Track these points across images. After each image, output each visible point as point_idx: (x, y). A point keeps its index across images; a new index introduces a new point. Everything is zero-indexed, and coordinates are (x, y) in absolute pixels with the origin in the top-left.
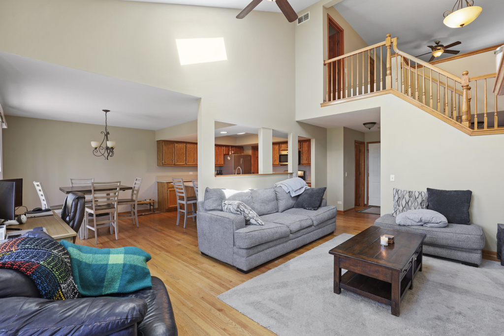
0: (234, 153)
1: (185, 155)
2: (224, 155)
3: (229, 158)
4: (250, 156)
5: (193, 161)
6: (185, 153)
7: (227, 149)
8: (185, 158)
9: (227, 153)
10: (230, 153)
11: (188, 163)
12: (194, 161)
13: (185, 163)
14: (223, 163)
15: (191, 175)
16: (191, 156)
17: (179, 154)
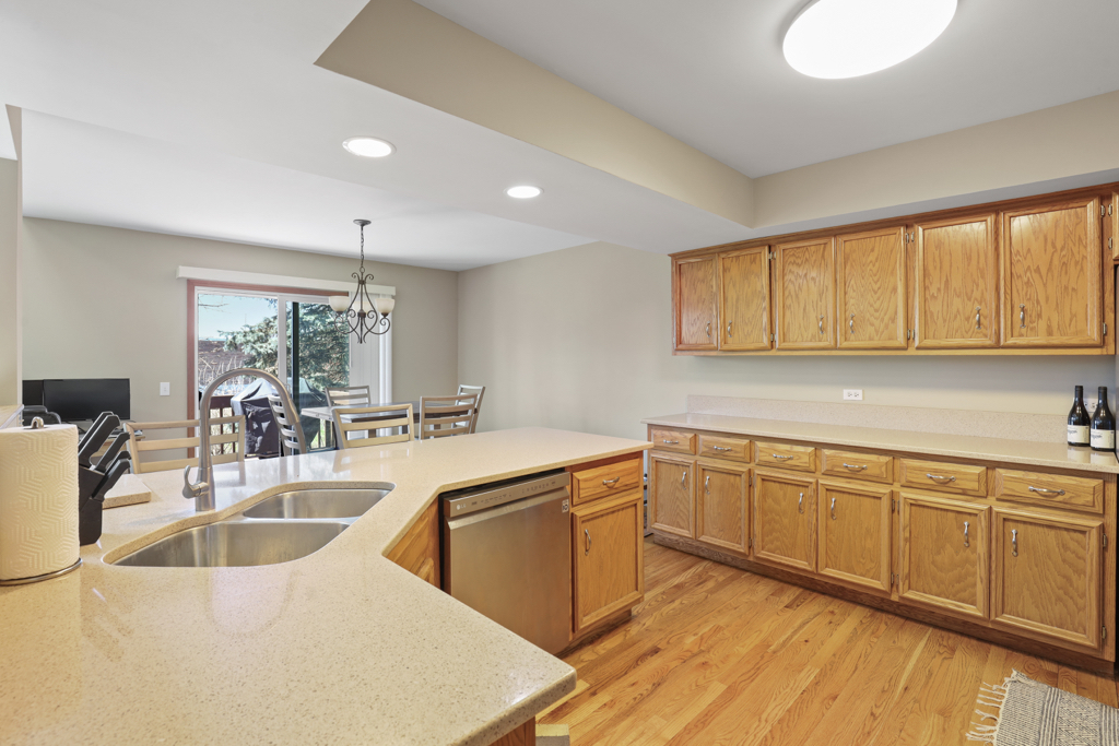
1: (765, 303)
5: (813, 329)
6: (765, 291)
8: (765, 320)
11: (786, 338)
12: (822, 330)
13: (765, 343)
15: (850, 404)
16: (802, 306)
17: (737, 301)
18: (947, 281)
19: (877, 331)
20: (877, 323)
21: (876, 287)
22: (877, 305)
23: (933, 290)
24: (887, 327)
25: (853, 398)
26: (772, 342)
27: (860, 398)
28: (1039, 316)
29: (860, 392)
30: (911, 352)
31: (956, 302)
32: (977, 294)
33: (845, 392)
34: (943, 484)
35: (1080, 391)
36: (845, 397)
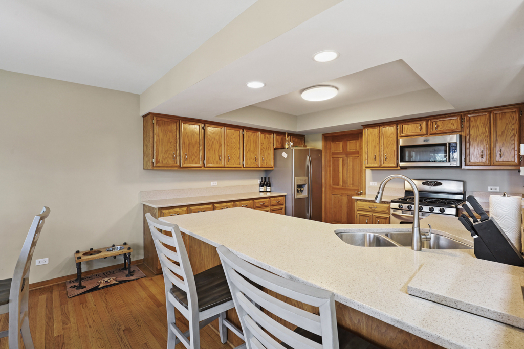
0: (293, 146)
1: (201, 147)
2: (275, 149)
3: (285, 155)
4: (320, 151)
5: (217, 159)
6: (201, 142)
7: (279, 138)
8: (201, 154)
9: (279, 146)
10: (287, 146)
11: (208, 163)
12: (220, 160)
13: (201, 164)
14: (272, 165)
15: (213, 187)
16: (214, 150)
17: (189, 145)
18: (250, 148)
20: (235, 159)
21: (235, 147)
22: (235, 153)
24: (237, 160)
26: (204, 164)
27: (216, 185)
28: (265, 160)
29: (216, 182)
30: (242, 168)
31: (252, 154)
32: (255, 153)
33: (212, 183)
34: (262, 205)
35: (262, 178)
36: (212, 185)
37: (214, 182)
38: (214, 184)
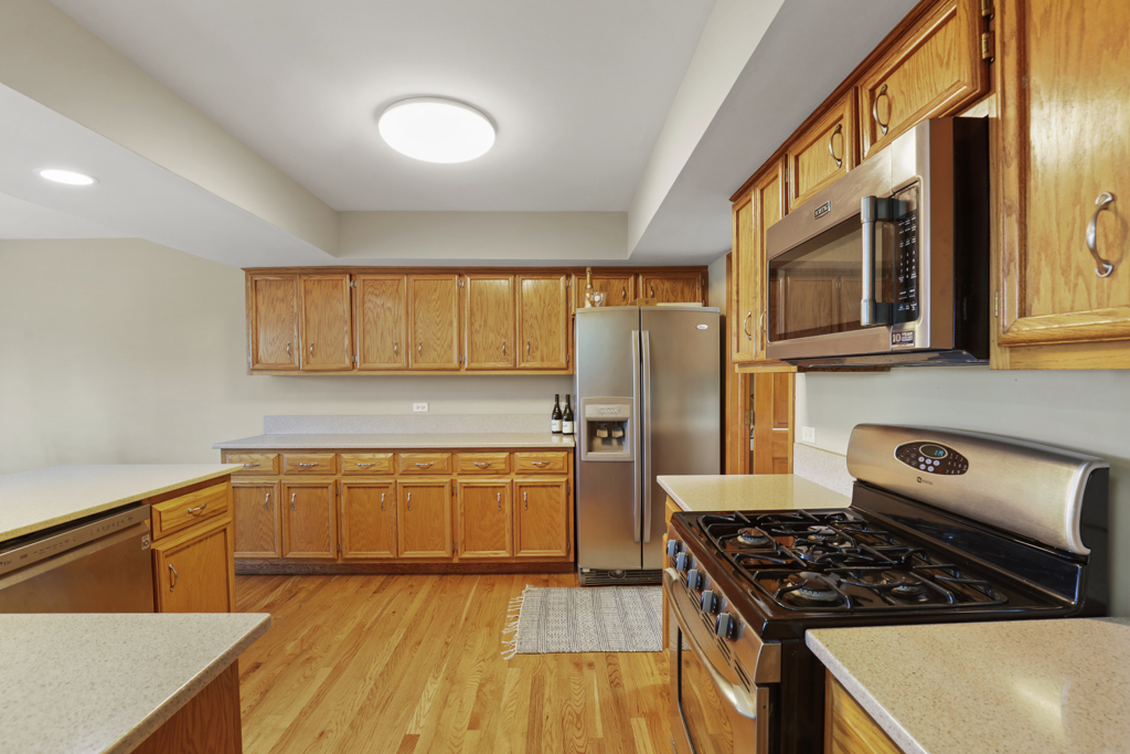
1: (348, 328)
2: (573, 318)
5: (389, 352)
6: (347, 316)
11: (366, 360)
12: (396, 353)
13: (347, 364)
14: (563, 361)
15: (418, 416)
16: (380, 331)
17: (319, 323)
18: (485, 321)
19: (439, 355)
20: (439, 349)
21: (438, 320)
22: (439, 335)
23: (477, 326)
24: (446, 352)
25: (420, 410)
26: (354, 363)
27: (426, 410)
28: (537, 348)
29: (426, 405)
30: (463, 372)
31: (491, 336)
32: (503, 331)
33: (415, 405)
34: (485, 468)
35: (557, 397)
36: (415, 410)
37: (420, 405)
38: (420, 407)
